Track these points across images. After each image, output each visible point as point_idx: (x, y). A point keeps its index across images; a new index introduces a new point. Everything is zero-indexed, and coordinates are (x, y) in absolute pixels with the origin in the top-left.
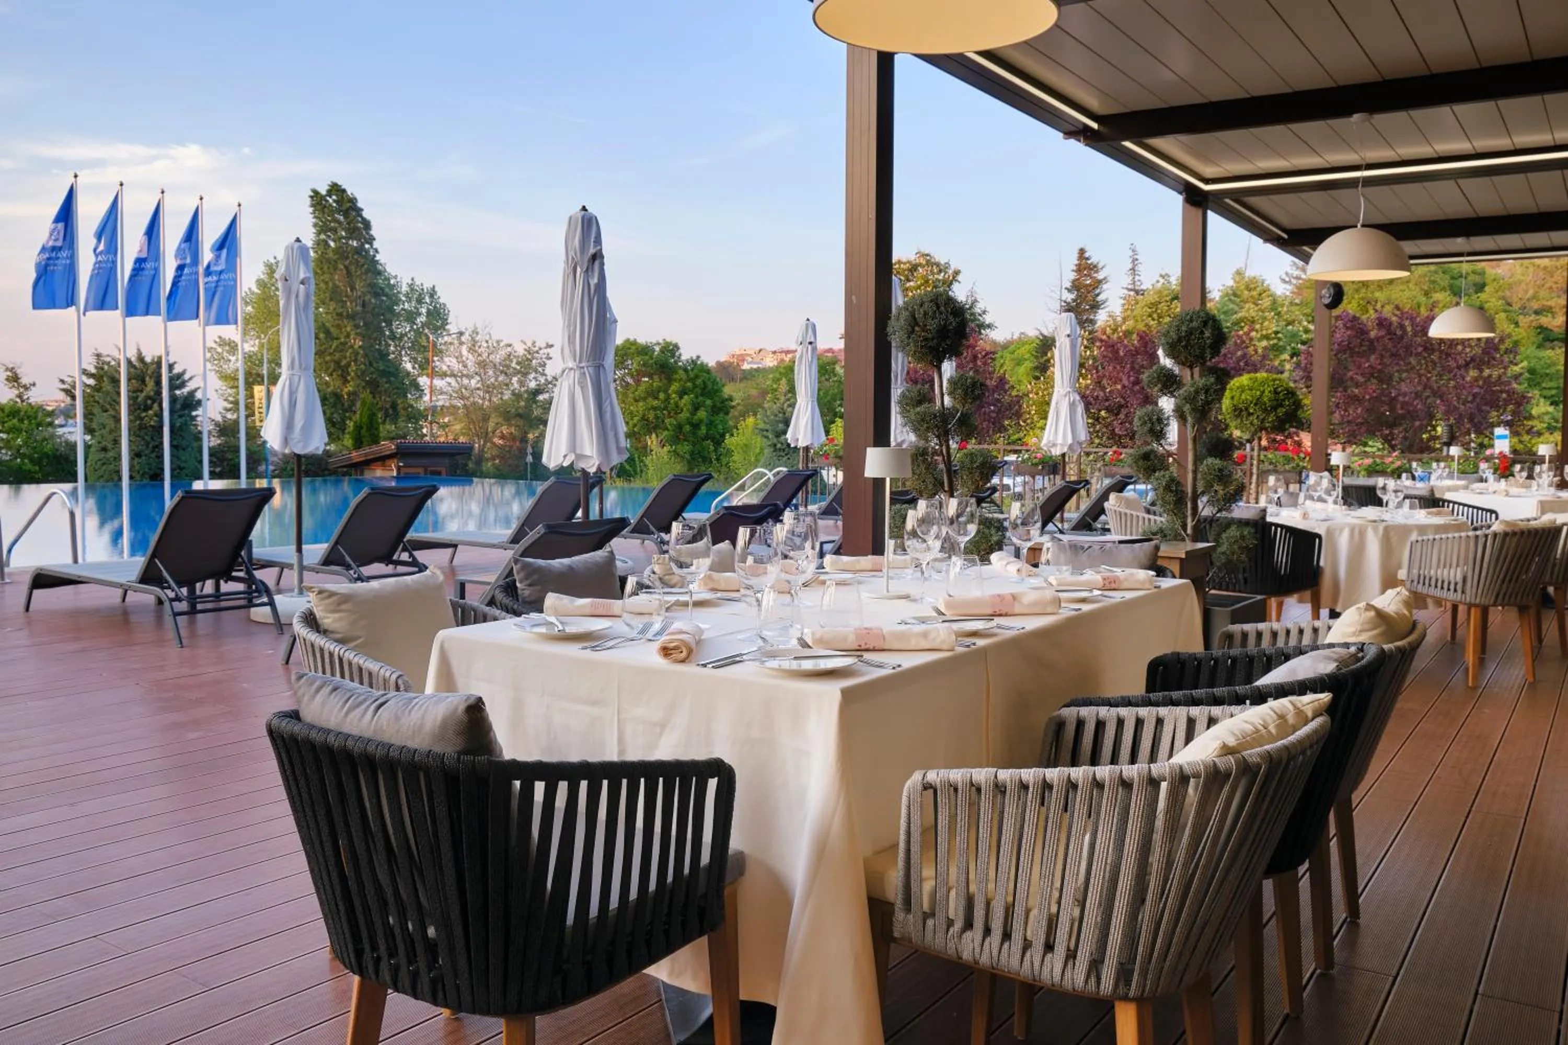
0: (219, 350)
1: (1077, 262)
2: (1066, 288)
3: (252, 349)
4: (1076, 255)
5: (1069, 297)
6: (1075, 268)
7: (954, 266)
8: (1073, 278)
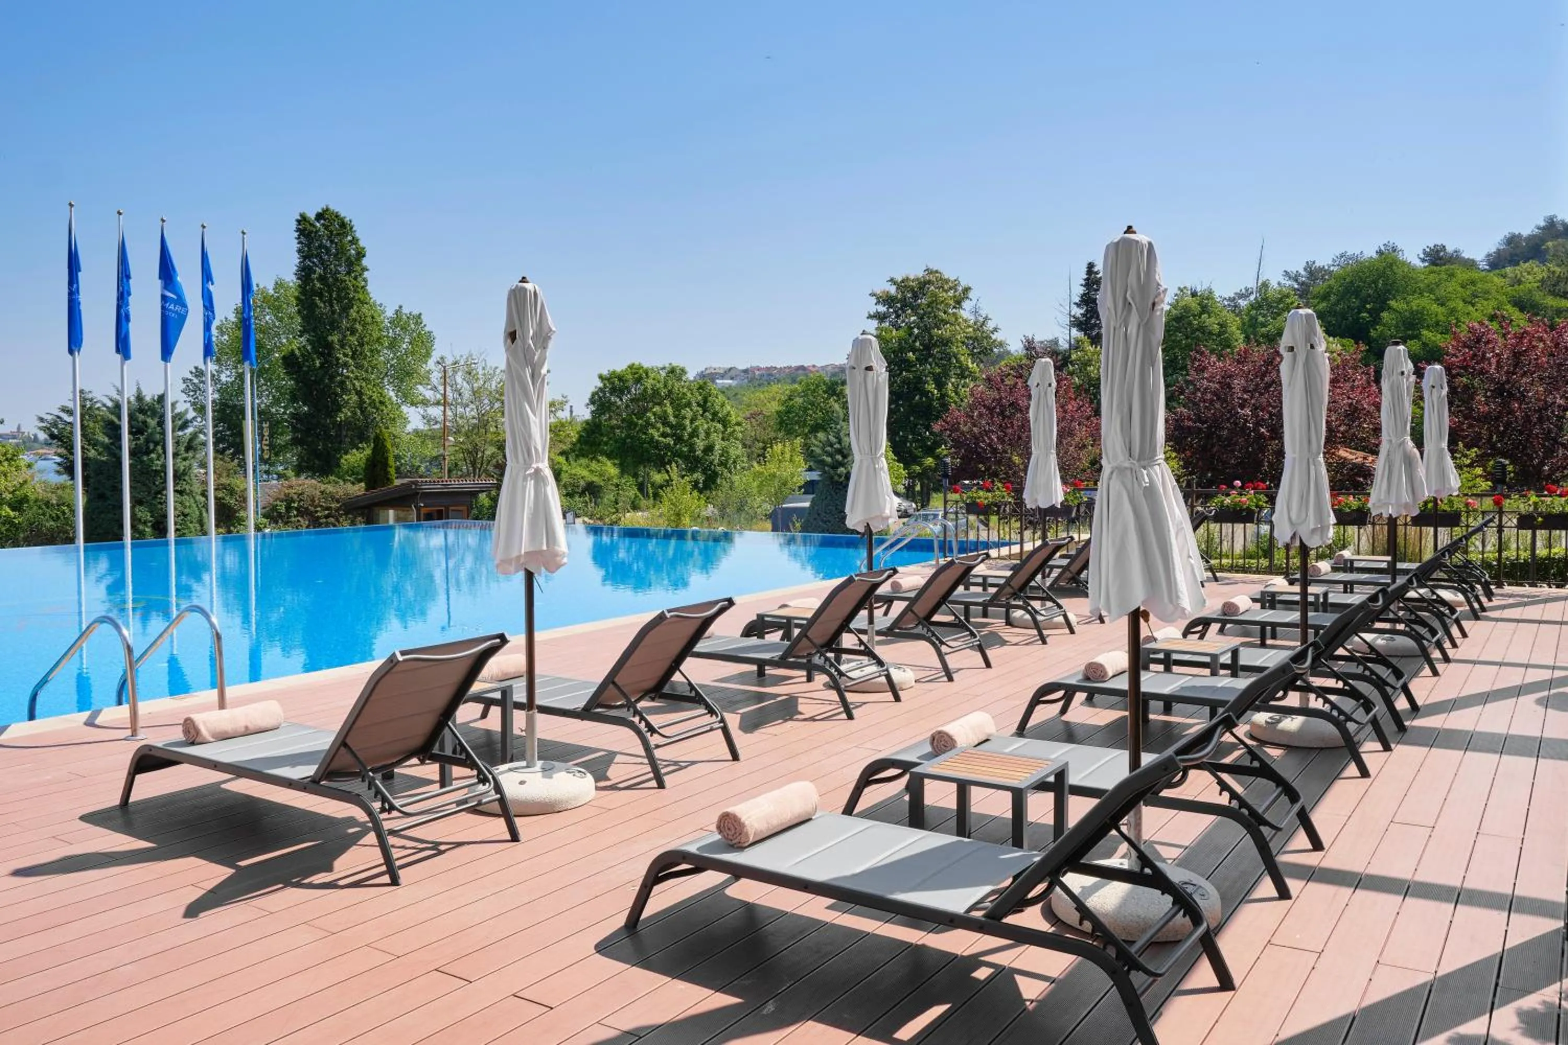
0: (196, 381)
1: (1086, 277)
2: (1075, 304)
3: (228, 379)
4: (1084, 269)
5: (1078, 312)
6: (1083, 282)
7: (964, 283)
8: (1082, 292)
